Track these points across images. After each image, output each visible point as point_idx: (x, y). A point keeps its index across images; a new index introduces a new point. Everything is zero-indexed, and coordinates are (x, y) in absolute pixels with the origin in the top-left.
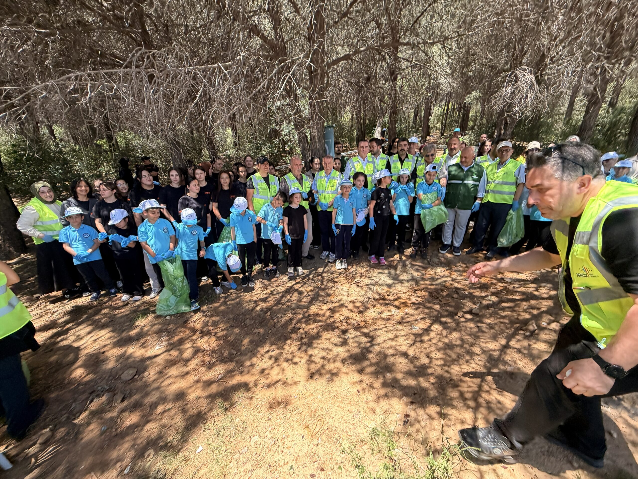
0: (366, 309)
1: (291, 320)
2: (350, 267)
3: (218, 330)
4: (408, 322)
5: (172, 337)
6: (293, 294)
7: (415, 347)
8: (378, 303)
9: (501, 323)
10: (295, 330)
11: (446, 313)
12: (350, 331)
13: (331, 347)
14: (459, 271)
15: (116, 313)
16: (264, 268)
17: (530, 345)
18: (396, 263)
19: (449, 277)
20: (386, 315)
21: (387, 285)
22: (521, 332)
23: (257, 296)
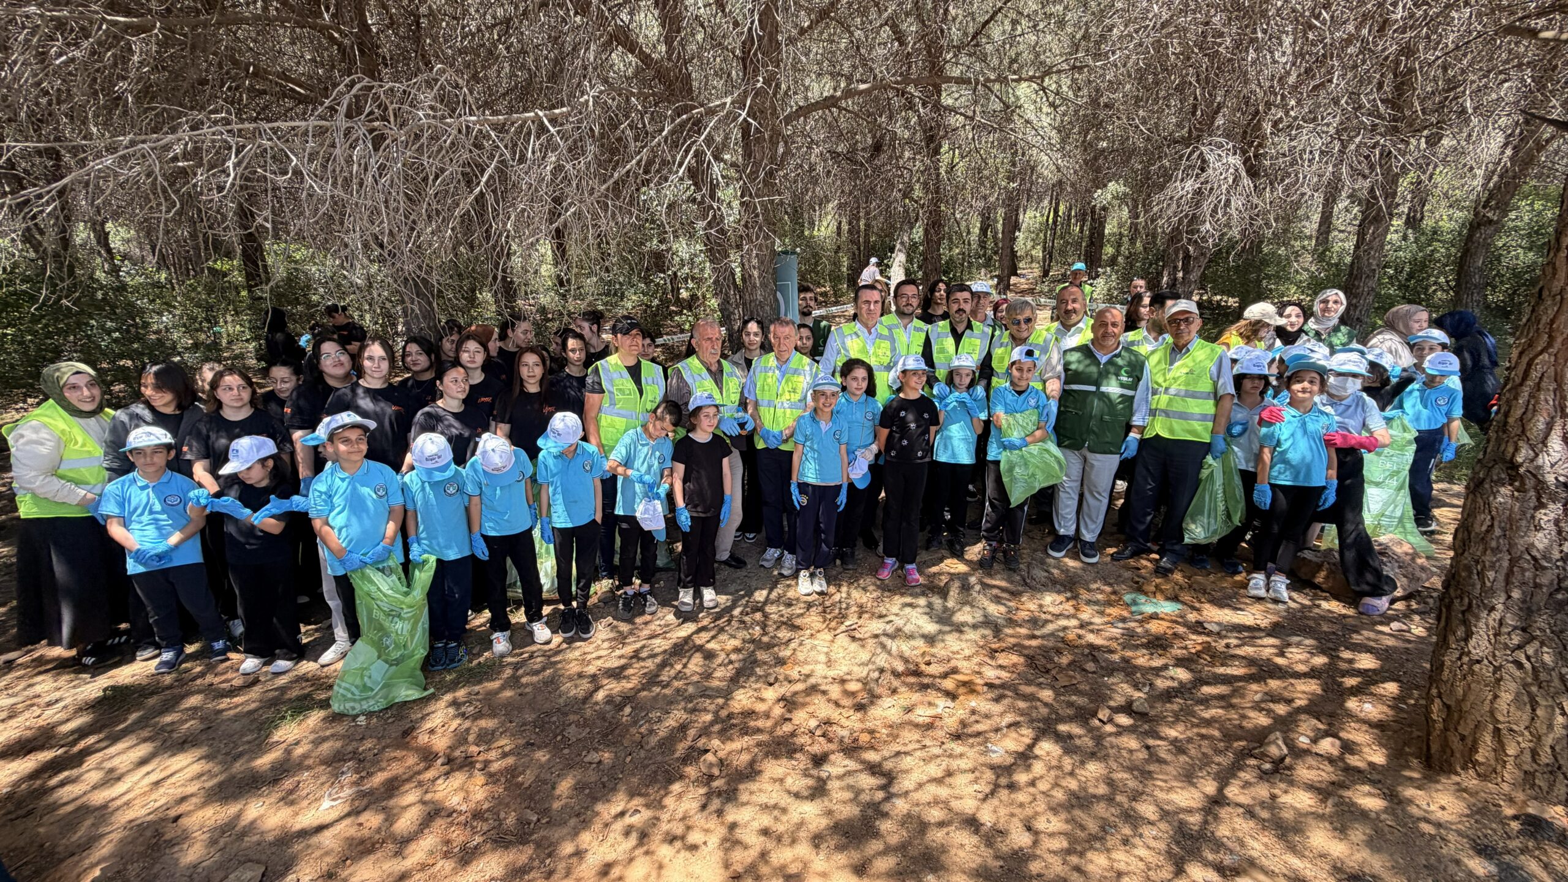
0: (874, 697)
1: (683, 728)
2: (832, 589)
3: (493, 755)
4: (978, 734)
5: (370, 775)
6: (690, 658)
7: (995, 802)
8: (904, 683)
9: (1203, 737)
10: (694, 754)
11: (1070, 712)
12: (832, 757)
13: (785, 800)
14: (1096, 603)
15: (222, 706)
16: (618, 588)
17: (1274, 797)
18: (944, 579)
19: (1074, 616)
20: (922, 714)
21: (924, 636)
22: (1252, 762)
23: (599, 663)
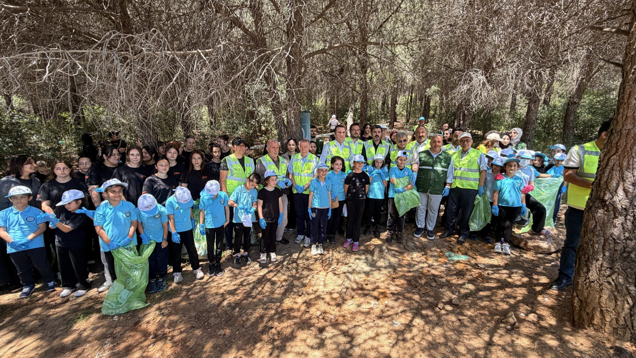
0: (344, 300)
1: (262, 317)
2: (326, 252)
3: (176, 333)
4: (389, 316)
5: (118, 344)
6: (265, 285)
7: (397, 347)
8: (357, 294)
9: (482, 314)
10: (267, 329)
11: (426, 305)
12: (327, 329)
13: (307, 350)
14: (434, 256)
15: (50, 313)
16: (234, 254)
17: (513, 341)
18: (372, 247)
19: (426, 262)
20: (365, 307)
21: (365, 273)
22: (502, 325)
23: (225, 288)
